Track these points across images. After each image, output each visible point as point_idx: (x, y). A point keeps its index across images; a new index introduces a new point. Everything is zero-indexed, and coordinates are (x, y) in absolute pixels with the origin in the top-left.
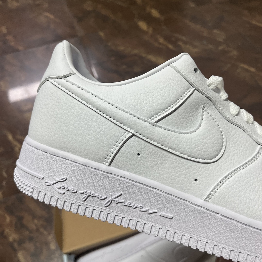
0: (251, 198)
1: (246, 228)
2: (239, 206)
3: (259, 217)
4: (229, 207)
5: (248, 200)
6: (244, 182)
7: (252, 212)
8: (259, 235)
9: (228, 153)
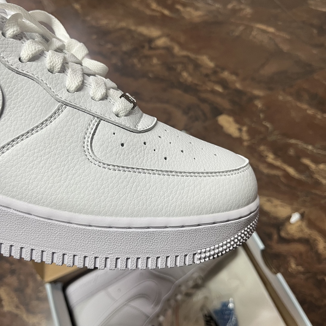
0: (31, 178)
1: (25, 217)
2: (15, 189)
3: (41, 201)
4: (2, 191)
5: (27, 181)
6: (24, 156)
7: (33, 196)
8: (42, 224)
9: (6, 117)
